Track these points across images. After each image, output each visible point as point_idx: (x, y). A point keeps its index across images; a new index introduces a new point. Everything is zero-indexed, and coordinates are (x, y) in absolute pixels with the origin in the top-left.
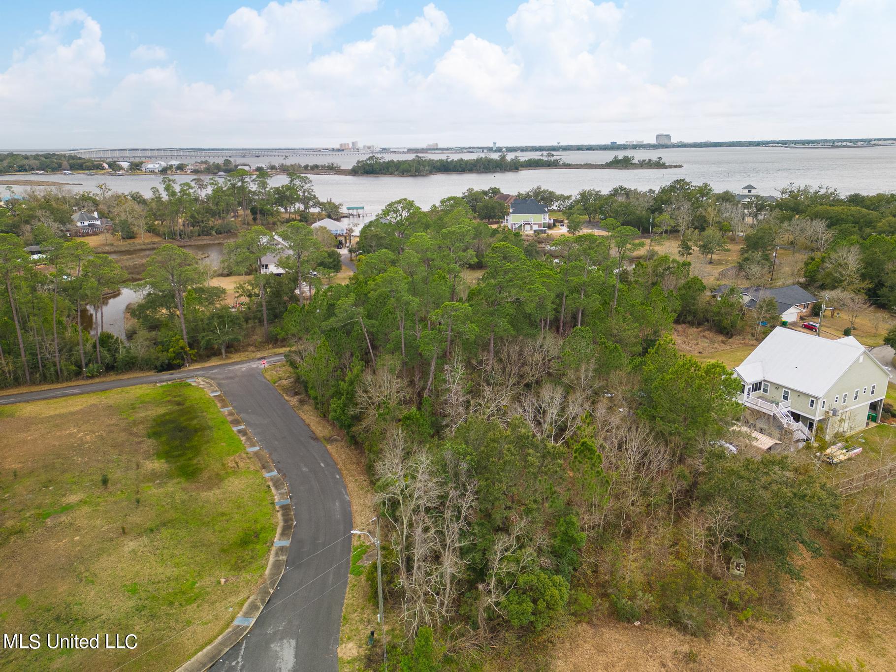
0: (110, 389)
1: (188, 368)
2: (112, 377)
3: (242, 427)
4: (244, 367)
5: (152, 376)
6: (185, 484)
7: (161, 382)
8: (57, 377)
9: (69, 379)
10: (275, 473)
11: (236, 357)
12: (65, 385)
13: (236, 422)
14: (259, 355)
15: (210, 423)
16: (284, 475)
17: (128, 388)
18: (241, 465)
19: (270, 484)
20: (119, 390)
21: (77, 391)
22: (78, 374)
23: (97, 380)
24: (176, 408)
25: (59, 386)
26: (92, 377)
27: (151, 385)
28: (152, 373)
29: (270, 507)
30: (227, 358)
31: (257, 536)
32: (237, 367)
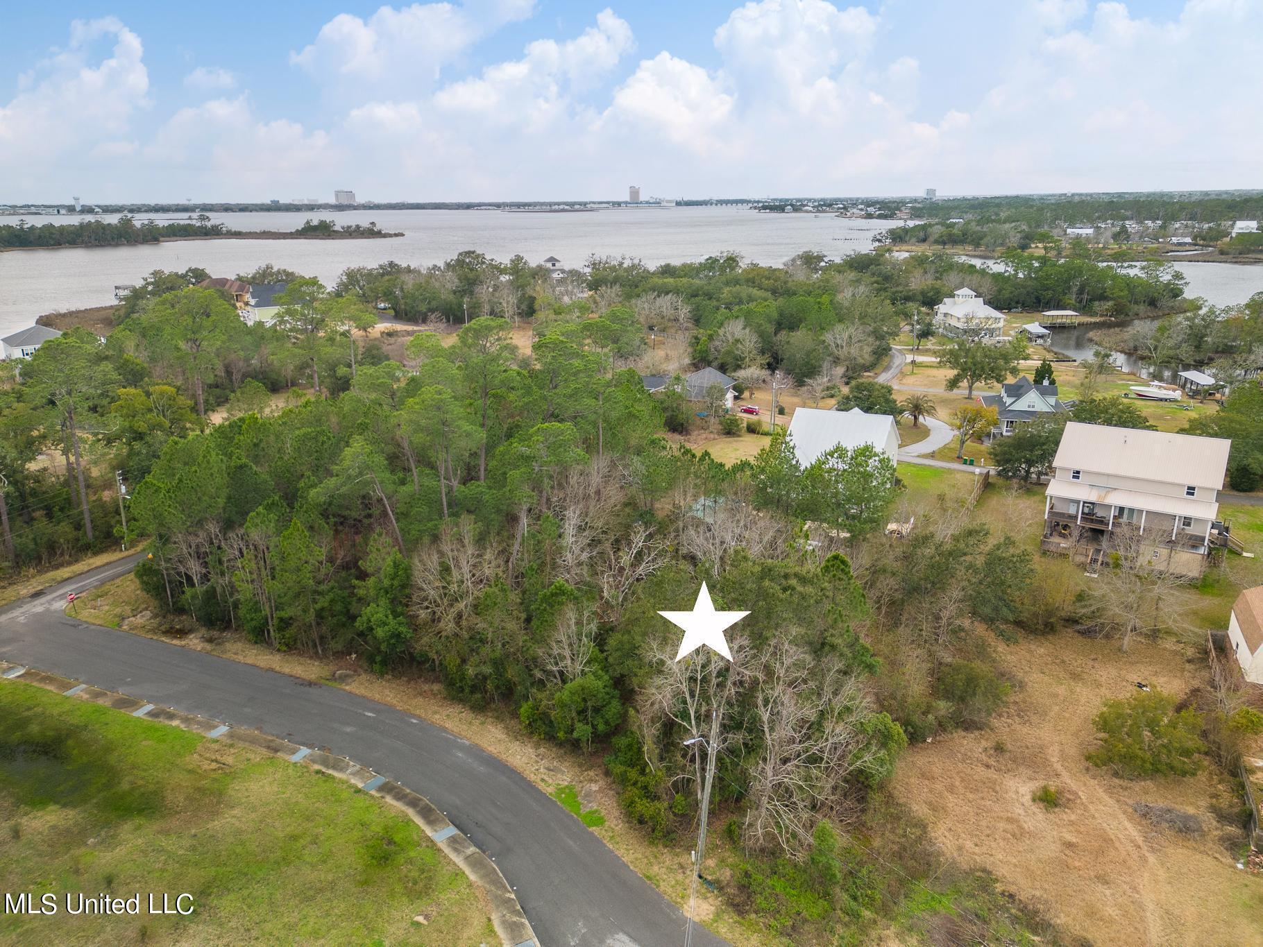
3: (150, 707)
6: (156, 826)
10: (304, 751)
13: (128, 703)
15: (73, 721)
18: (230, 760)
19: (317, 767)
29: (361, 796)
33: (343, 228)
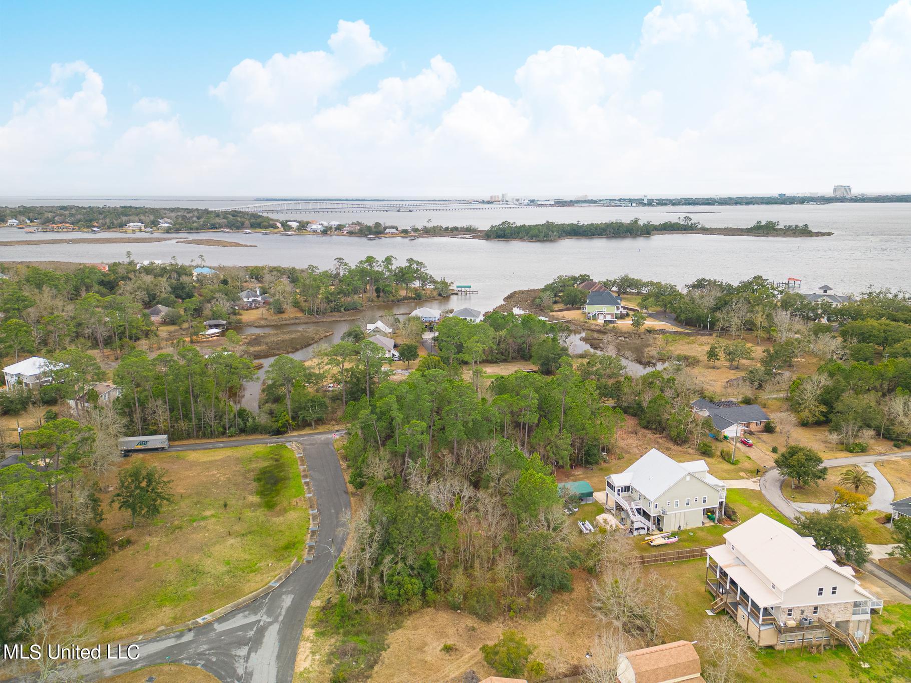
0: (241, 445)
1: (288, 435)
2: (243, 437)
3: (308, 480)
4: (323, 437)
5: (266, 439)
6: (266, 512)
7: (270, 443)
8: (212, 435)
9: (218, 437)
10: (316, 511)
11: (321, 429)
12: (215, 440)
13: (305, 477)
14: (336, 428)
15: (291, 476)
16: (320, 514)
17: (251, 446)
18: (299, 504)
19: (311, 517)
20: (245, 447)
21: (221, 445)
22: (223, 434)
23: (234, 439)
24: (275, 463)
25: (212, 441)
26: (232, 436)
27: (264, 446)
28: (266, 436)
29: (306, 530)
30: (316, 428)
31: (294, 545)
32: (319, 436)
33: (785, 227)
